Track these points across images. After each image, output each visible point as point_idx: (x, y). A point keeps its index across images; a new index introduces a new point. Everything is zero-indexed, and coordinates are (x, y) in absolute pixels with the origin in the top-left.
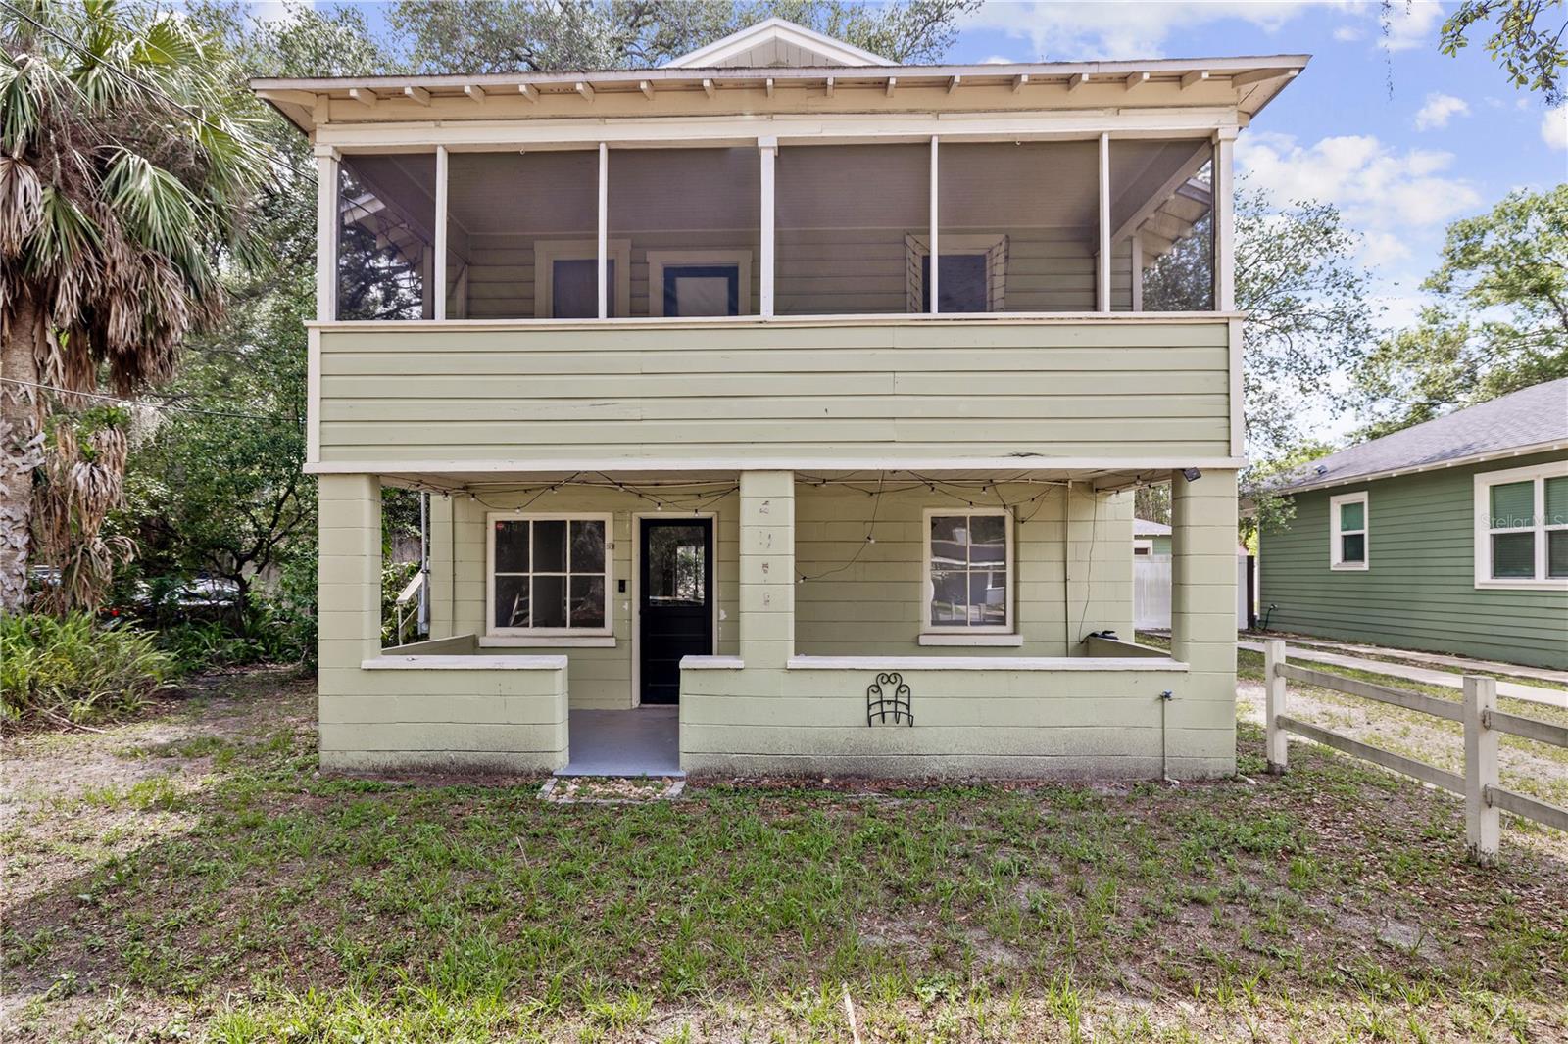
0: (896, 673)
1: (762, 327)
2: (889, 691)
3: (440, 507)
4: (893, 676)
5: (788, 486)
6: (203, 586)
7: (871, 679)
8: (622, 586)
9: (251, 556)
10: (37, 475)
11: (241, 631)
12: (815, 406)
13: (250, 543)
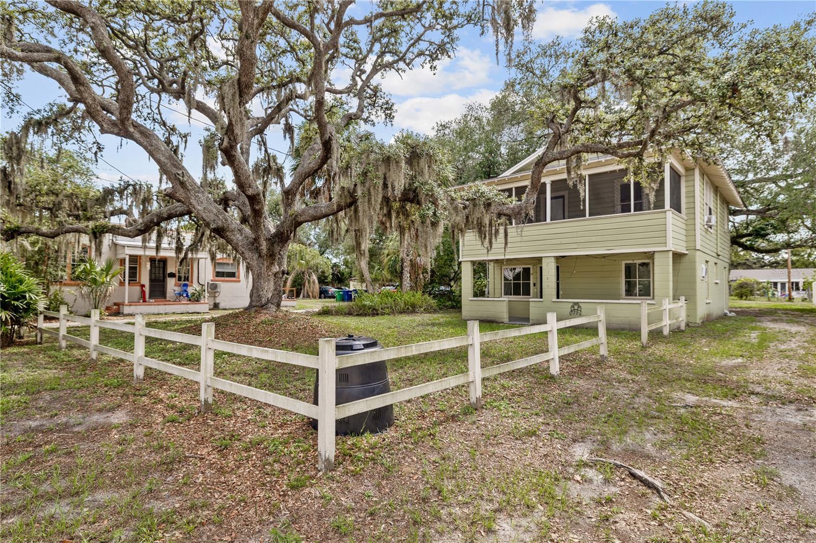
0: (578, 303)
1: (547, 224)
2: (576, 307)
3: (491, 267)
4: (577, 303)
5: (553, 260)
6: (442, 288)
7: (572, 304)
8: (534, 285)
9: (453, 279)
10: (411, 260)
11: (450, 300)
12: (558, 241)
13: (452, 276)
